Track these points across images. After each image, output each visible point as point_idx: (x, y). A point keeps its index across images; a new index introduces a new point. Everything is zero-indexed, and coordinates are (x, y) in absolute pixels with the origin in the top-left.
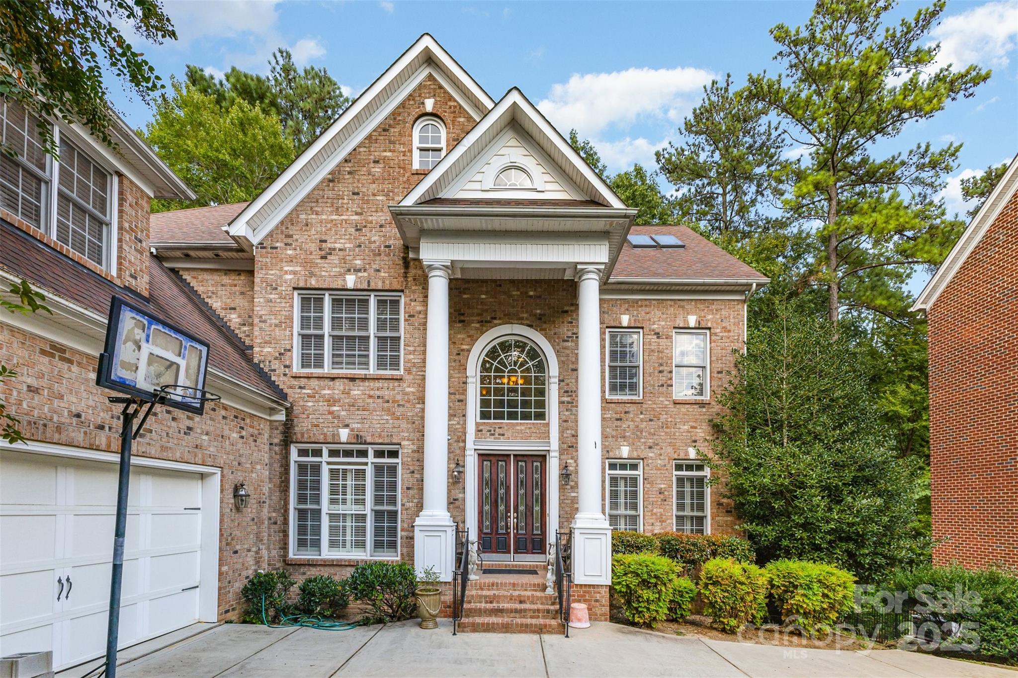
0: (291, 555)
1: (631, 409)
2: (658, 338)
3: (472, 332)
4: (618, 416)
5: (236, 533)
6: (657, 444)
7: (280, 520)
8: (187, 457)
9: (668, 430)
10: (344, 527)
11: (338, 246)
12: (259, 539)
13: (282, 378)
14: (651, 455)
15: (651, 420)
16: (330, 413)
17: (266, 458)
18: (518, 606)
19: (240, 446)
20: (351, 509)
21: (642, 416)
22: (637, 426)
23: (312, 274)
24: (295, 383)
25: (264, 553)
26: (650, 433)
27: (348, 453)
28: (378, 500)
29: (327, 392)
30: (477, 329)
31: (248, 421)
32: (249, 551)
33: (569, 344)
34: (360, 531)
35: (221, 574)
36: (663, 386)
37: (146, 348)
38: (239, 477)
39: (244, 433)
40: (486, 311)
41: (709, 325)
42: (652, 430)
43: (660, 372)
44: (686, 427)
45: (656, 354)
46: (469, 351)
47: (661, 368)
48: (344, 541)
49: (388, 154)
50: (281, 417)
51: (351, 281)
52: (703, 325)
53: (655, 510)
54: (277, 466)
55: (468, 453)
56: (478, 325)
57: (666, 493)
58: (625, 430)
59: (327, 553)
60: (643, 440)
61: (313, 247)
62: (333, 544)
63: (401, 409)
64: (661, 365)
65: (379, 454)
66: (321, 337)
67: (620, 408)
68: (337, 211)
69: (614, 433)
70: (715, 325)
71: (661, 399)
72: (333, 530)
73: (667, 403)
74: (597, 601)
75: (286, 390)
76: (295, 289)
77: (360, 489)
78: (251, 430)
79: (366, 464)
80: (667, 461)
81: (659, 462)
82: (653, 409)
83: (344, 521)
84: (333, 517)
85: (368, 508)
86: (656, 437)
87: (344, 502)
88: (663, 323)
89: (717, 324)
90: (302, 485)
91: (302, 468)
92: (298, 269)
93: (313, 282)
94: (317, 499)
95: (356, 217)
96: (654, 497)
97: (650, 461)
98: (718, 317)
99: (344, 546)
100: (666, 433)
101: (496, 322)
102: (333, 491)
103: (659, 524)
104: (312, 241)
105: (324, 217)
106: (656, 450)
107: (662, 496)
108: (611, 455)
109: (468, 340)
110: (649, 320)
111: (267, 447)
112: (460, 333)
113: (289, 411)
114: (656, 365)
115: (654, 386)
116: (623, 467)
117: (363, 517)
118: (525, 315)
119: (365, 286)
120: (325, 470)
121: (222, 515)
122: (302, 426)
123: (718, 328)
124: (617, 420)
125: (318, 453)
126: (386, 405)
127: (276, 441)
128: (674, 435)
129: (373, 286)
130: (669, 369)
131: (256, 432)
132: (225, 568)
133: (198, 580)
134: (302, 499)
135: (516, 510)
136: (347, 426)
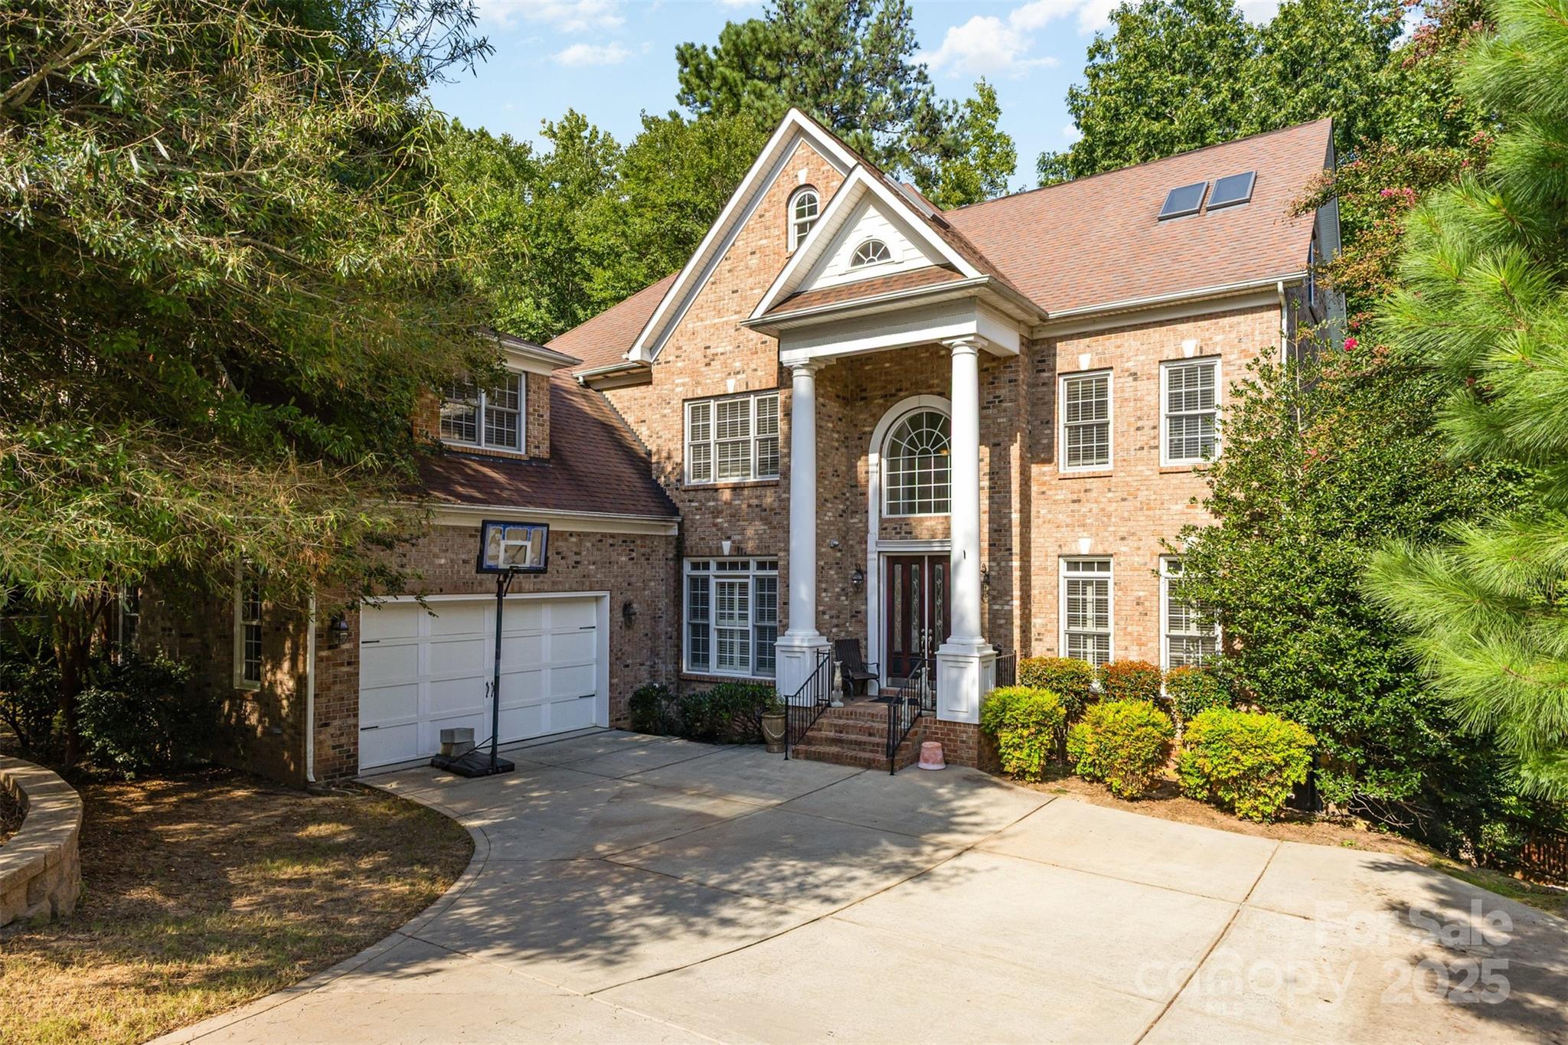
0: (685, 670)
1: (1094, 486)
2: (1135, 380)
3: (875, 411)
4: (1075, 497)
5: (627, 648)
6: (1133, 534)
7: (675, 634)
8: (574, 586)
9: (1151, 513)
10: (731, 643)
11: (720, 350)
12: (654, 653)
13: (675, 493)
14: (1124, 549)
15: (1124, 500)
16: (715, 525)
17: (662, 574)
18: (865, 738)
19: (629, 568)
20: (737, 625)
21: (1110, 495)
22: (1103, 510)
23: (698, 383)
24: (686, 496)
25: (661, 667)
26: (1123, 519)
27: (734, 566)
28: (760, 615)
29: (712, 504)
30: (880, 406)
31: (639, 542)
32: (642, 665)
33: (990, 411)
34: (744, 648)
35: (611, 685)
36: (1142, 448)
37: (503, 544)
38: (630, 595)
39: (634, 555)
40: (891, 382)
41: (1218, 351)
42: (1126, 514)
43: (1138, 429)
44: (1179, 507)
45: (1132, 404)
46: (871, 433)
47: (1140, 424)
48: (731, 658)
49: (764, 242)
50: (674, 532)
51: (731, 386)
52: (1207, 351)
53: (1130, 629)
54: (671, 580)
55: (870, 556)
56: (881, 401)
57: (1147, 604)
58: (1085, 516)
59: (714, 670)
60: (1111, 529)
61: (699, 355)
62: (721, 661)
63: (778, 517)
64: (1140, 418)
65: (761, 566)
66: (708, 445)
67: (1076, 485)
68: (719, 313)
69: (1069, 521)
70: (1228, 349)
71: (1139, 468)
72: (721, 646)
73: (1149, 473)
74: (963, 742)
75: (679, 505)
76: (684, 400)
77: (743, 604)
78: (643, 550)
79: (748, 577)
80: (1148, 559)
81: (1136, 559)
82: (1128, 484)
83: (732, 637)
84: (721, 633)
85: (750, 625)
86: (1130, 524)
87: (731, 616)
88: (1142, 358)
89: (1233, 346)
90: (694, 599)
91: (694, 580)
92: (687, 380)
93: (700, 393)
94: (705, 614)
95: (736, 317)
96: (1128, 609)
97: (1122, 558)
98: (1233, 335)
99: (731, 663)
100: (1147, 516)
101: (902, 394)
102: (721, 603)
103: (1136, 648)
104: (698, 349)
105: (708, 322)
106: (1132, 542)
107: (1140, 609)
108: (1066, 551)
109: (871, 420)
110: (1122, 356)
111: (662, 563)
112: (861, 412)
113: (681, 525)
114: (1132, 420)
115: (1128, 450)
116: (1088, 566)
117: (744, 634)
118: (936, 381)
119: (744, 389)
120: (713, 583)
121: (611, 633)
122: (691, 540)
123: (1232, 353)
124: (1074, 501)
125: (706, 566)
126: (763, 514)
127: (671, 556)
128: (1160, 518)
129: (751, 388)
130: (1152, 423)
131: (648, 551)
132: (615, 681)
133: (594, 688)
134: (694, 613)
135: (932, 625)
136: (729, 538)
